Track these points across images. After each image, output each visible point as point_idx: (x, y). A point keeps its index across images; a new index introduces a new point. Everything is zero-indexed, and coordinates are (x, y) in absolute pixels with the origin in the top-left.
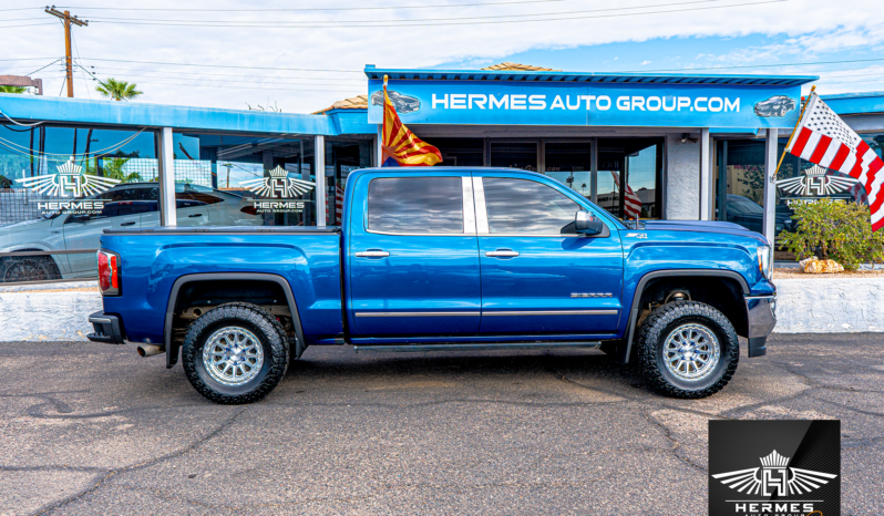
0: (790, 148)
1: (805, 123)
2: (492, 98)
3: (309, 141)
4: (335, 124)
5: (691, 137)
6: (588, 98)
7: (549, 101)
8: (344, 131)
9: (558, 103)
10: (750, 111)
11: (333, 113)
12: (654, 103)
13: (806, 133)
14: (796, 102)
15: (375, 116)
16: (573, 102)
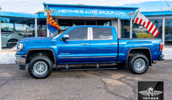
0: (134, 22)
1: (137, 17)
2: (72, 11)
3: (33, 20)
4: (39, 16)
5: (116, 20)
6: (93, 11)
7: (84, 11)
8: (41, 17)
9: (86, 12)
10: (126, 14)
11: (39, 13)
12: (106, 12)
13: (138, 19)
14: (135, 13)
15: (46, 14)
16: (89, 12)
